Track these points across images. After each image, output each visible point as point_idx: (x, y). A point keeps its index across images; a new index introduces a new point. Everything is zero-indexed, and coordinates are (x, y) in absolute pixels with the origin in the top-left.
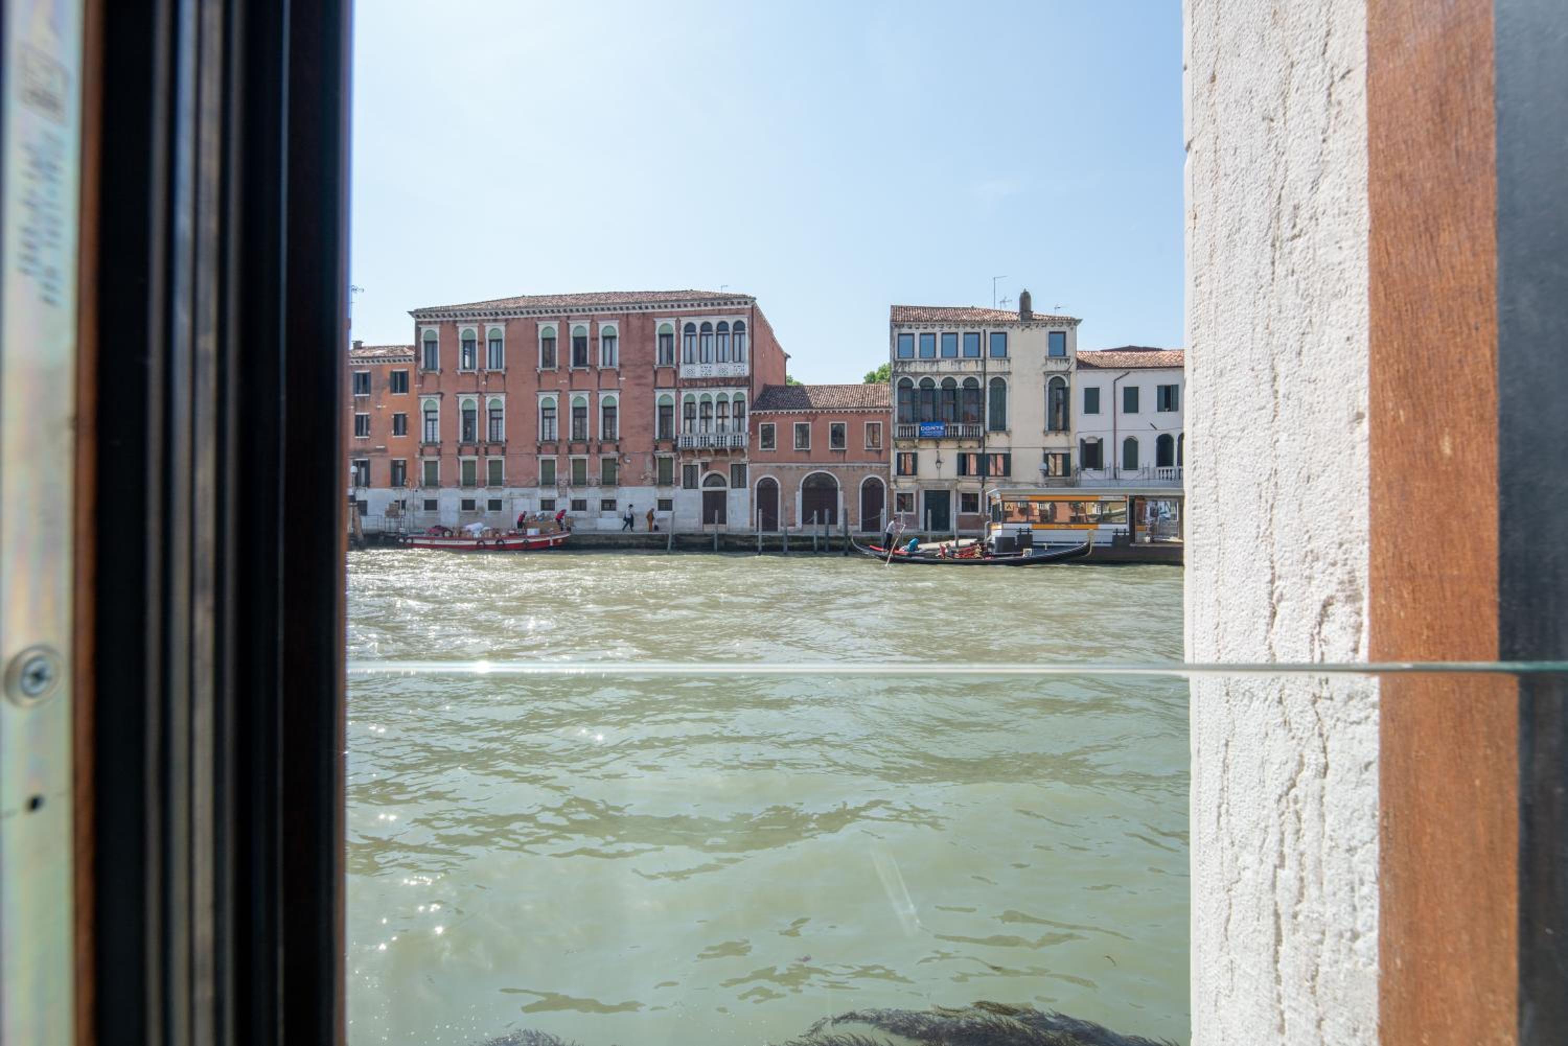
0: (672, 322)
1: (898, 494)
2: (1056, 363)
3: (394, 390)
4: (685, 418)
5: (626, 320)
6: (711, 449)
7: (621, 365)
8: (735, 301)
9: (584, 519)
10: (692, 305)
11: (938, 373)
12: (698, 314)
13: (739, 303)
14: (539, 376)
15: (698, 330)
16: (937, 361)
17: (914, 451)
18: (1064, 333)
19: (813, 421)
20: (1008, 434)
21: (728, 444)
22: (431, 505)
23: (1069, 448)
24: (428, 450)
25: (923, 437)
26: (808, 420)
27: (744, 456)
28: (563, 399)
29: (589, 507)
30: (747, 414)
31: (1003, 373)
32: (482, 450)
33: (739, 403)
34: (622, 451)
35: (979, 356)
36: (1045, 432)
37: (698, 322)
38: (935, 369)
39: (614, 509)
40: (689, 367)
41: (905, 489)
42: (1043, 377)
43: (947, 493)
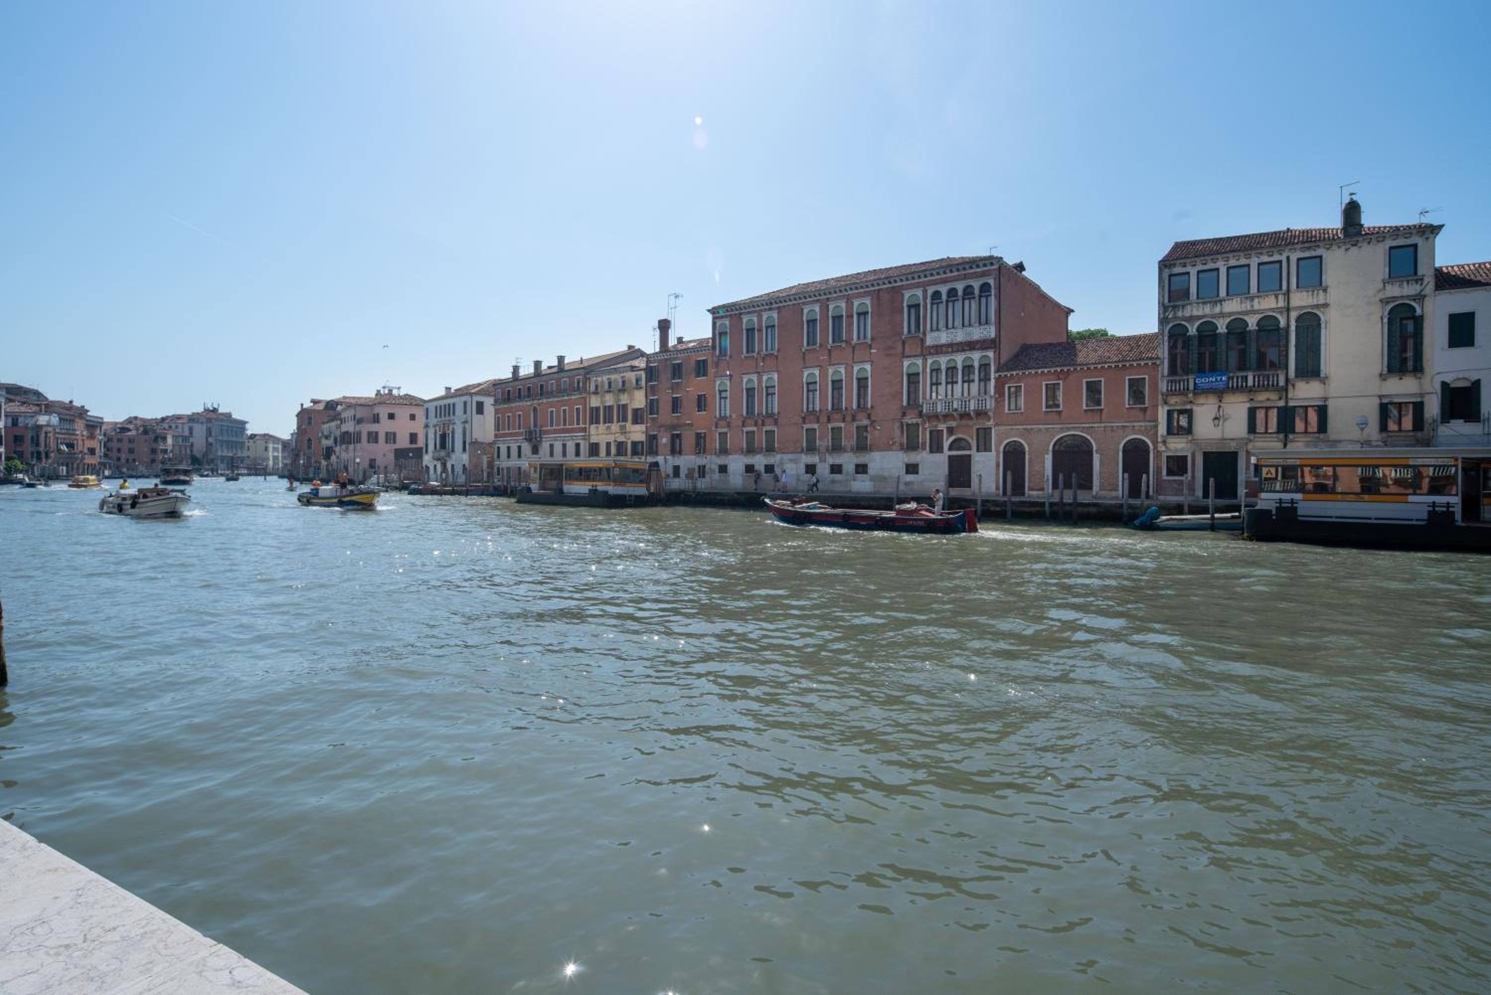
0: (919, 292)
1: (1168, 457)
2: (1399, 286)
3: (698, 375)
4: (932, 384)
5: (877, 296)
6: (954, 413)
7: (873, 339)
8: (981, 264)
9: (840, 482)
10: (938, 274)
11: (1222, 315)
12: (944, 281)
13: (985, 265)
14: (804, 354)
15: (944, 297)
16: (1221, 301)
17: (1188, 407)
18: (1415, 246)
19: (1064, 379)
20: (1324, 381)
21: (972, 408)
22: (723, 469)
23: (1422, 395)
24: (721, 423)
25: (1199, 391)
26: (1059, 379)
27: (989, 420)
28: (824, 374)
29: (844, 471)
30: (992, 376)
31: (1317, 306)
32: (760, 422)
33: (984, 367)
34: (873, 418)
35: (1281, 288)
36: (1381, 375)
37: (944, 289)
38: (1217, 310)
39: (866, 473)
40: (936, 334)
41: (1176, 450)
42: (1379, 304)
43: (1234, 455)
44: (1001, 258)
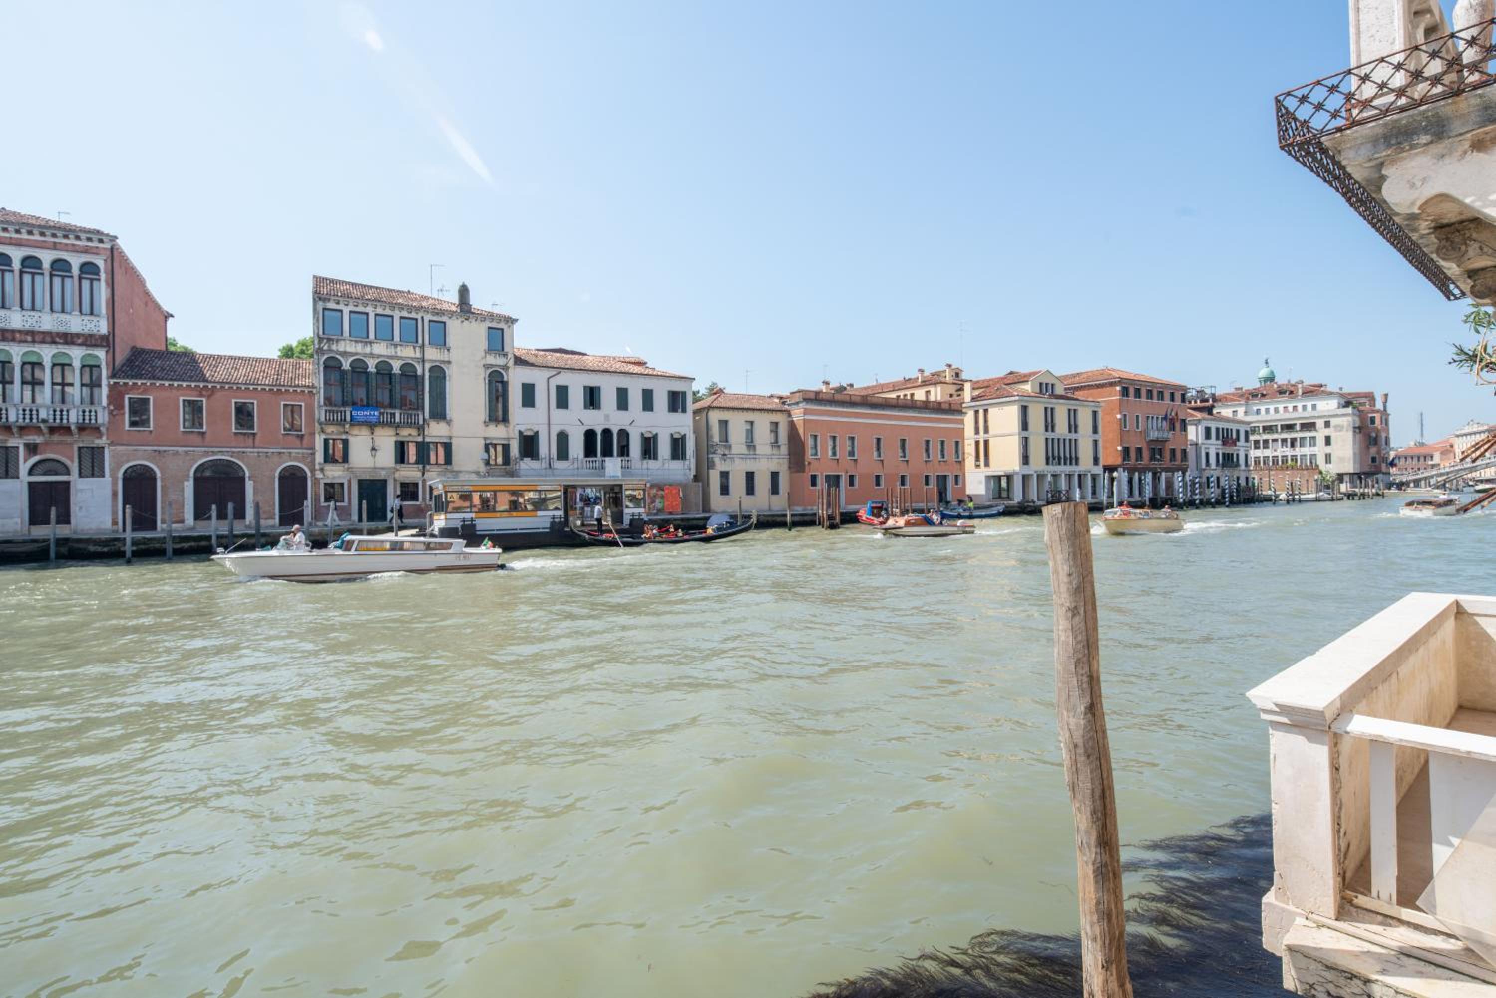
1: (325, 484)
2: (495, 357)
6: (42, 425)
8: (83, 236)
11: (372, 356)
12: (16, 243)
13: (89, 239)
15: (16, 265)
16: (370, 343)
17: (344, 437)
18: (502, 330)
19: (209, 397)
20: (449, 423)
21: (73, 420)
23: (508, 439)
25: (354, 422)
26: (201, 395)
27: (100, 437)
30: (104, 382)
31: (444, 362)
33: (91, 368)
35: (417, 342)
36: (485, 422)
37: (15, 254)
38: (367, 350)
41: (334, 478)
42: (483, 369)
43: (384, 482)
44: (116, 238)
